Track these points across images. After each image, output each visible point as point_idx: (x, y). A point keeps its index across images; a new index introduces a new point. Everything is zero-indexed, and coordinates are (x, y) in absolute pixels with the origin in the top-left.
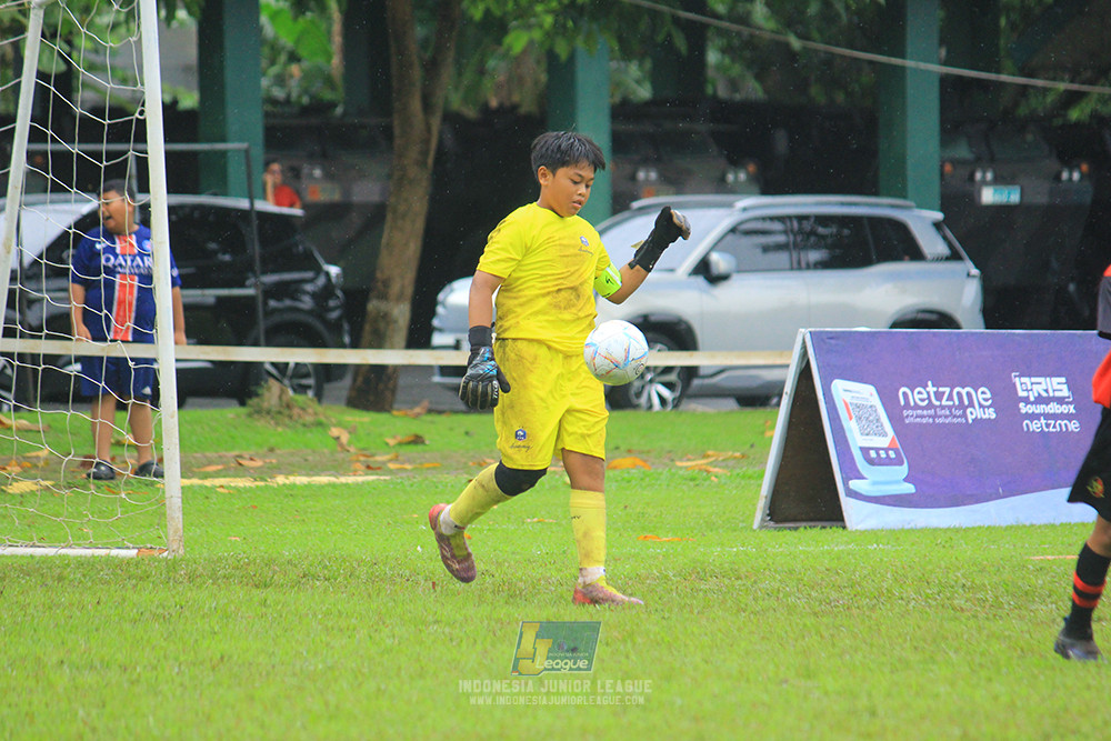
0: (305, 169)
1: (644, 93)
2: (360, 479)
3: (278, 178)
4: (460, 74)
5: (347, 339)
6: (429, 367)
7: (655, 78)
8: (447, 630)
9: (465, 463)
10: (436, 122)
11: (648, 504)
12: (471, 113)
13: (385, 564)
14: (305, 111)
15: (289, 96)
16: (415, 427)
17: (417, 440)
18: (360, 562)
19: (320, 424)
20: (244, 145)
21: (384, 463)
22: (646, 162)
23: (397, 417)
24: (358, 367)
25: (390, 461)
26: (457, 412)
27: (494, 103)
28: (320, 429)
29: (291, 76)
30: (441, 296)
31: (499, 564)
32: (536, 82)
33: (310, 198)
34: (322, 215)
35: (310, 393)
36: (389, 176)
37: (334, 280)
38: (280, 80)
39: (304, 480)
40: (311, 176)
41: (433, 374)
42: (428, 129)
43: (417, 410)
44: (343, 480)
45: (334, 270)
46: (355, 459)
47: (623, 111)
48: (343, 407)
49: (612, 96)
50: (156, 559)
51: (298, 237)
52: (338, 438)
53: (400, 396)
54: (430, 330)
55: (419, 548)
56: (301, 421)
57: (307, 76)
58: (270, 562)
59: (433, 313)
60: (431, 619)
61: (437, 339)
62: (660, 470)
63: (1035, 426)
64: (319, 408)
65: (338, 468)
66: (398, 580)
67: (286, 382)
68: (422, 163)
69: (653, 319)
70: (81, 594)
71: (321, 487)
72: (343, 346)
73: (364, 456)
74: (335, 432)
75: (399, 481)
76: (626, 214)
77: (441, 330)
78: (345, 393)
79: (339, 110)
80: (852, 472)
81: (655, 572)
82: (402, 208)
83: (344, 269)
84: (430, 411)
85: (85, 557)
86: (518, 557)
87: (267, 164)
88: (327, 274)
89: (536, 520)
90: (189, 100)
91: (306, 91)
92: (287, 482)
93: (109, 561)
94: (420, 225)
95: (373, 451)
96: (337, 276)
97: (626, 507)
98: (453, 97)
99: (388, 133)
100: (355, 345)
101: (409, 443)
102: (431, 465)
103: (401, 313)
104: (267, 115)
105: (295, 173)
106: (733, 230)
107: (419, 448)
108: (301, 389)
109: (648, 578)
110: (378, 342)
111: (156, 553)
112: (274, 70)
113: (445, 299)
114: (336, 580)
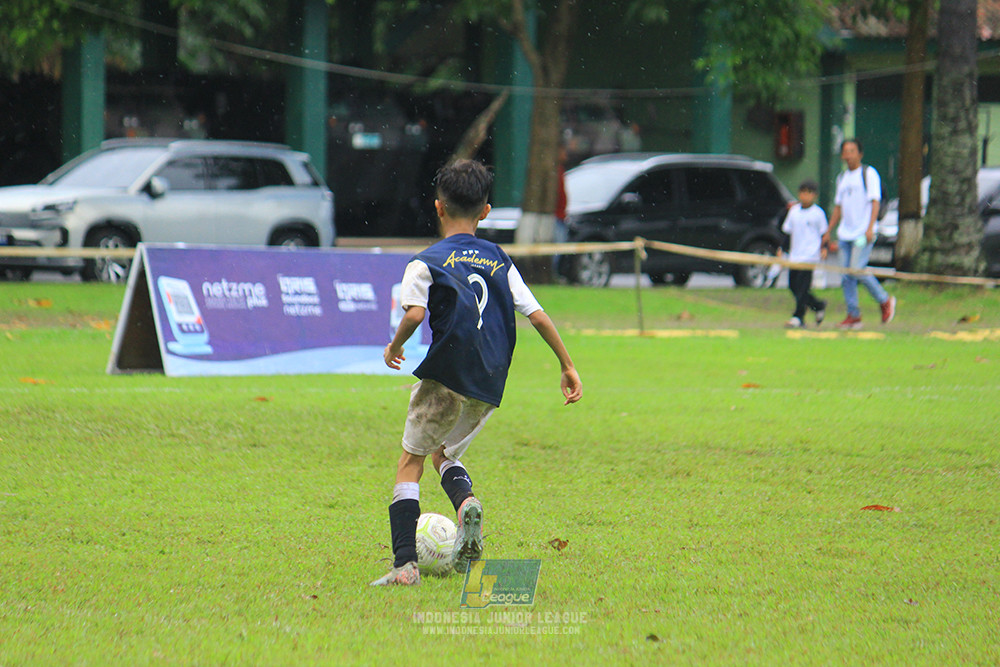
1: (138, 63)
22: (130, 113)
63: (292, 311)
80: (170, 337)
106: (171, 164)
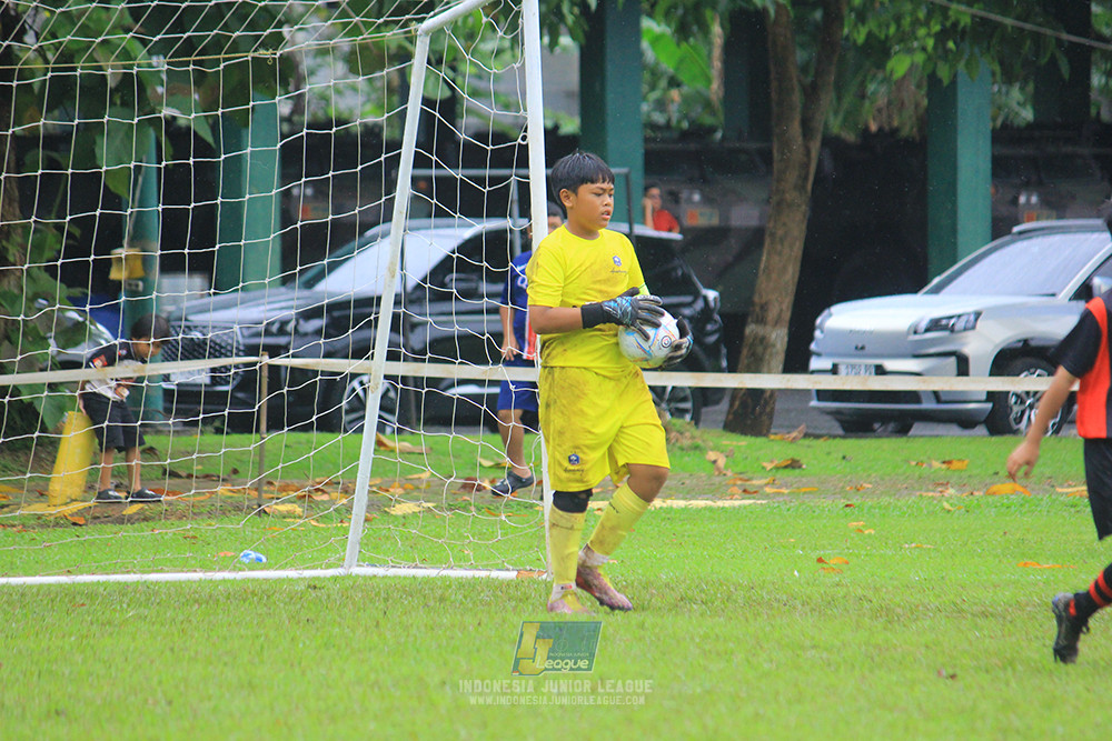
0: (684, 195)
1: (1028, 114)
2: (737, 503)
3: (658, 203)
4: (839, 98)
5: (724, 364)
6: (808, 391)
7: (1037, 101)
8: (824, 655)
9: (843, 488)
10: (815, 146)
11: (1028, 530)
12: (850, 137)
13: (762, 588)
14: (685, 136)
15: (669, 121)
16: (792, 451)
17: (794, 464)
18: (737, 586)
19: (696, 448)
20: (624, 170)
21: (761, 487)
22: (1027, 186)
23: (772, 440)
24: (735, 390)
25: (767, 485)
26: (835, 437)
27: (874, 127)
28: (698, 452)
29: (673, 101)
30: (818, 321)
31: (876, 589)
32: (917, 106)
33: (688, 222)
34: (700, 239)
35: (688, 417)
36: (768, 202)
37: (712, 304)
38: (661, 105)
39: (682, 503)
40: (689, 200)
41: (811, 399)
42: (808, 152)
43: (794, 434)
44: (720, 503)
45: (712, 294)
46: (732, 482)
47: (1005, 135)
48: (720, 431)
49: (994, 119)
50: (535, 582)
51: (676, 262)
52: (715, 462)
53: (776, 421)
54: (808, 355)
55: (796, 573)
56: (678, 444)
57: (686, 100)
58: (647, 585)
59: (811, 338)
60: (808, 643)
61: (815, 363)
62: (1040, 497)
64: (697, 433)
65: (715, 492)
66: (775, 604)
67: (664, 405)
68: (801, 188)
69: (1033, 343)
70: (462, 615)
71: (699, 510)
72: (720, 370)
73: (741, 479)
74: (712, 455)
75: (776, 505)
76: (1007, 238)
77: (819, 355)
78: (722, 418)
79: (719, 135)
81: (1036, 599)
82: (780, 232)
83: (721, 294)
84: (806, 436)
85: (466, 578)
86: (895, 583)
87: (646, 189)
88: (705, 298)
89: (913, 545)
90: (570, 126)
91: (686, 116)
92: (664, 505)
93: (489, 582)
94: (797, 249)
95: (749, 475)
96: (715, 299)
97: (1005, 533)
98: (832, 121)
99: (767, 157)
100: (732, 369)
101: (786, 467)
102: (809, 490)
103: (779, 337)
104: (647, 140)
105: (673, 197)
107: (797, 471)
108: (679, 413)
109: (1027, 605)
110: (755, 367)
111: (535, 576)
112: (654, 96)
113: (822, 323)
114: (713, 603)
